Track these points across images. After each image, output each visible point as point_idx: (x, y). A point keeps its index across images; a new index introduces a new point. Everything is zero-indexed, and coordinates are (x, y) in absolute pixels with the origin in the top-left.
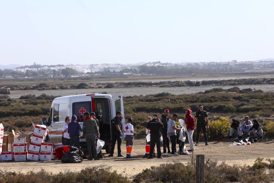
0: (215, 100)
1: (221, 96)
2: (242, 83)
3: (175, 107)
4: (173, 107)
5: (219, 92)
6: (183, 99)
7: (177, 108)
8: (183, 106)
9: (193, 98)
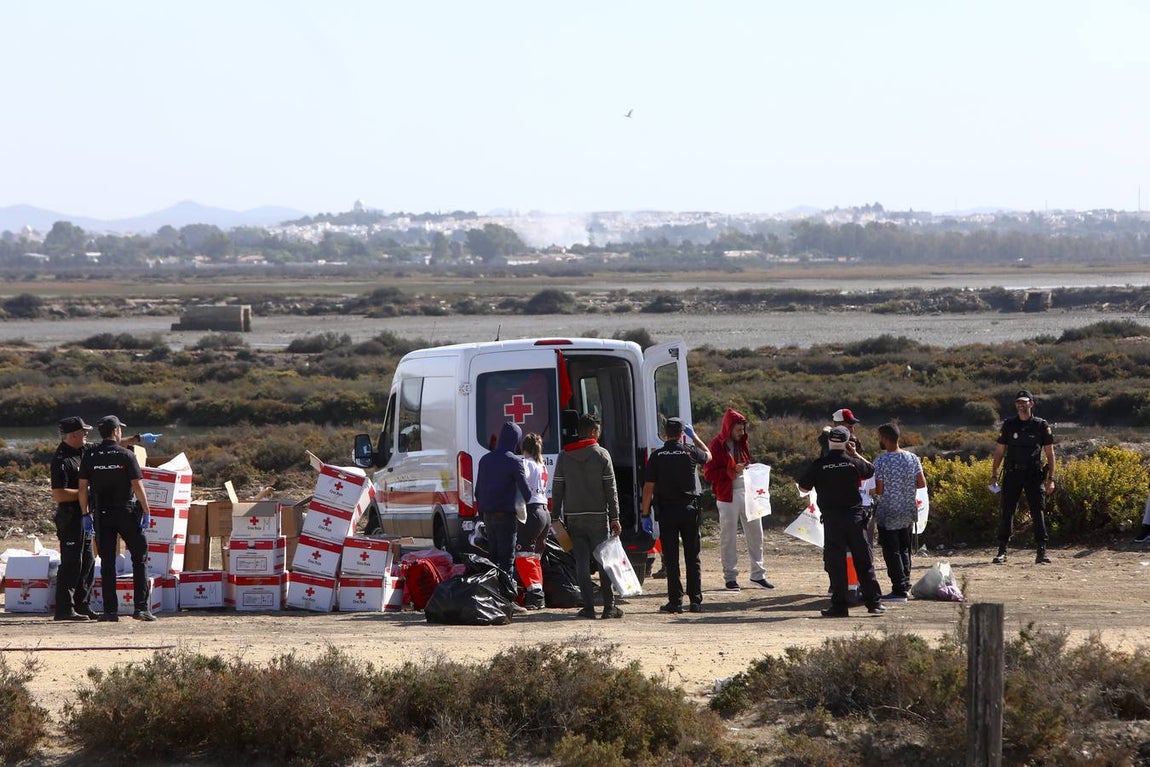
0: (1103, 372)
1: (1129, 357)
3: (929, 397)
4: (923, 398)
5: (1125, 337)
6: (968, 367)
7: (940, 401)
8: (963, 395)
9: (1011, 361)
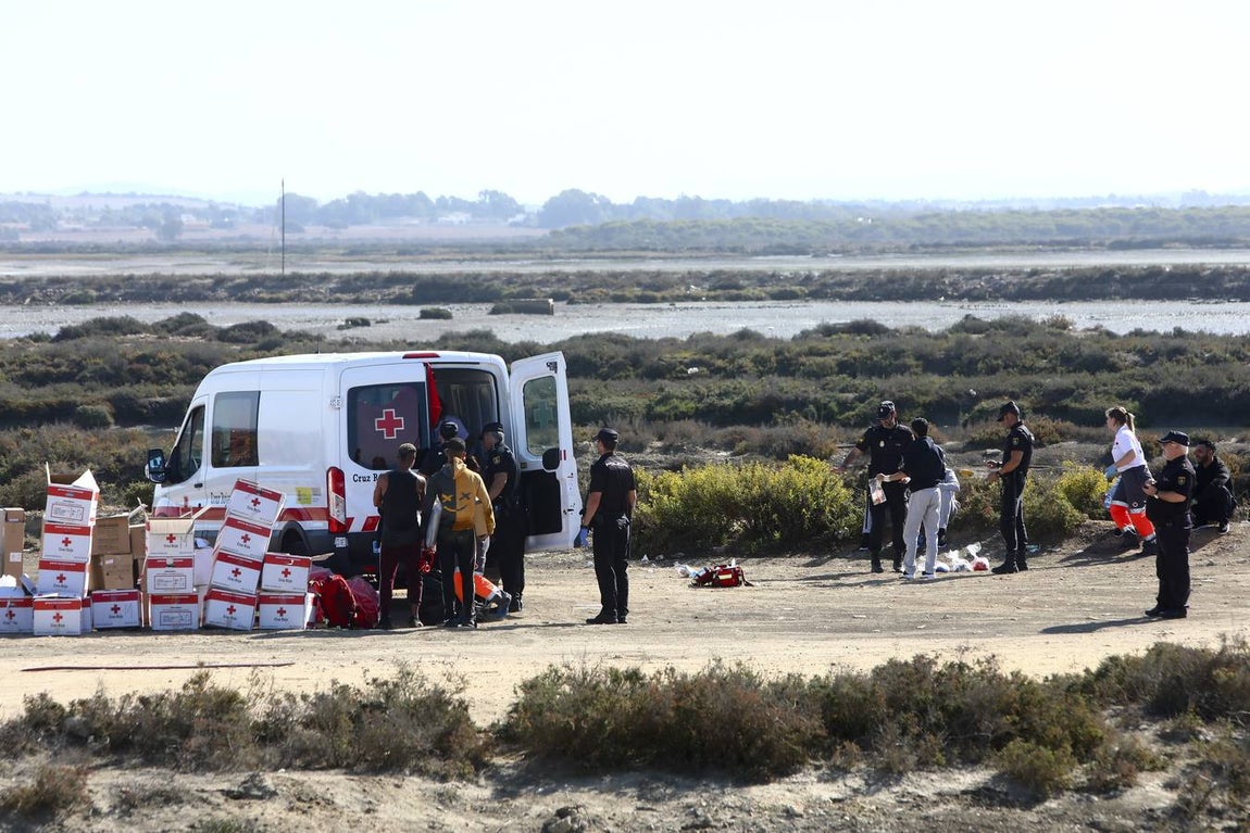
1: (183, 356)
2: (117, 294)
3: (36, 401)
4: (29, 401)
5: (125, 334)
6: (8, 367)
8: (73, 398)
9: (56, 360)
